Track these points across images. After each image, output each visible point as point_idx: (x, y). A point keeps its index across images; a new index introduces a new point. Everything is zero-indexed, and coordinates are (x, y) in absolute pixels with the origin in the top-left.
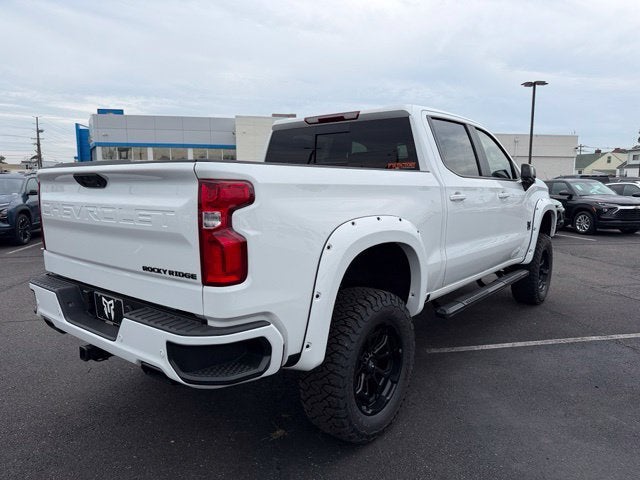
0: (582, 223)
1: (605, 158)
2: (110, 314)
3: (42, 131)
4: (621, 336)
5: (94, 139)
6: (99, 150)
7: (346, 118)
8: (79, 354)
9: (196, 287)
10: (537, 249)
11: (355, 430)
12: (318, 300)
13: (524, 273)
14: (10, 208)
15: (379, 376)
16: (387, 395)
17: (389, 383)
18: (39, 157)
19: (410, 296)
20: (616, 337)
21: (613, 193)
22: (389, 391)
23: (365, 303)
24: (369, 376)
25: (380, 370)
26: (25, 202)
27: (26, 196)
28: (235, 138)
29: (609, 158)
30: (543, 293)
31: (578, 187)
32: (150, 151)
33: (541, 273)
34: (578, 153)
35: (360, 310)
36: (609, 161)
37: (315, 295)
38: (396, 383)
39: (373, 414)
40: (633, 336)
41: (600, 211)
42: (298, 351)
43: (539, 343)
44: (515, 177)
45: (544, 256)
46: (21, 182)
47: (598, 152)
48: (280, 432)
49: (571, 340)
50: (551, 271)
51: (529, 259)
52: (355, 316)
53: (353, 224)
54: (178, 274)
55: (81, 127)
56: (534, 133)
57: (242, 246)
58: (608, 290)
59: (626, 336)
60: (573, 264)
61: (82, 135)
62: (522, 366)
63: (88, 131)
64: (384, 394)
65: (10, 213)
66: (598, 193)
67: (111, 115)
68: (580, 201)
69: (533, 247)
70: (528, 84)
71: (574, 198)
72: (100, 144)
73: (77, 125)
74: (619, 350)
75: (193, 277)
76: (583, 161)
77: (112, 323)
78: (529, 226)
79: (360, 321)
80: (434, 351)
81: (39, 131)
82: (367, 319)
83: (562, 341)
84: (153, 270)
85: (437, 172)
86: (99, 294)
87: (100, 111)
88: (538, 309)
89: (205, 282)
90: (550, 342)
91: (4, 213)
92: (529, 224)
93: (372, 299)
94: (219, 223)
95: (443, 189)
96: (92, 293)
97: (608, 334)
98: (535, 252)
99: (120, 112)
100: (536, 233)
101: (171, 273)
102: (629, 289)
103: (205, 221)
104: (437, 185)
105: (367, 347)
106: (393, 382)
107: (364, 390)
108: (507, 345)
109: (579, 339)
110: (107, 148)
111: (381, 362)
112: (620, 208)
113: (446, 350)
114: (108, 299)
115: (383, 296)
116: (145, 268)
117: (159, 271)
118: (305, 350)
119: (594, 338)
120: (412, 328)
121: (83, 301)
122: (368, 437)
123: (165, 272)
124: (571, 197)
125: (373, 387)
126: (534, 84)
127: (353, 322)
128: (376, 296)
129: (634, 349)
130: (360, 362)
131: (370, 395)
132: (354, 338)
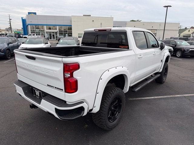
0: (179, 54)
1: (188, 30)
2: (38, 95)
3: (11, 19)
4: (186, 95)
5: (28, 22)
6: (29, 26)
7: (107, 30)
8: (29, 106)
9: (63, 93)
10: (164, 67)
11: (108, 127)
12: (98, 94)
13: (159, 75)
14: (4, 48)
15: (115, 111)
16: (117, 116)
17: (118, 113)
18: (11, 28)
19: (125, 87)
20: (185, 95)
21: (189, 44)
22: (118, 115)
23: (111, 93)
24: (112, 111)
25: (115, 109)
26: (8, 46)
27: (8, 44)
28: (71, 23)
29: (189, 30)
30: (164, 80)
31: (178, 43)
32: (45, 27)
33: (164, 74)
34: (180, 28)
35: (110, 95)
36: (189, 31)
37: (97, 93)
38: (120, 113)
39: (112, 122)
40: (190, 95)
41: (184, 51)
42: (92, 108)
43: (162, 97)
44: (158, 46)
45: (166, 69)
46: (6, 39)
47: (186, 28)
48: (86, 126)
49: (171, 96)
50: (167, 73)
51: (161, 71)
52: (109, 97)
53: (108, 71)
54: (58, 88)
55: (23, 19)
56: (166, 22)
57: (76, 82)
58: (184, 78)
59: (188, 95)
60: (174, 69)
61: (24, 21)
62: (156, 105)
63: (25, 20)
64: (116, 116)
65: (4, 50)
66: (184, 44)
67: (33, 14)
68: (178, 47)
69: (162, 67)
70: (165, 7)
71: (177, 46)
72: (29, 24)
73: (22, 18)
74: (185, 100)
75: (62, 90)
76: (181, 31)
77: (38, 98)
78: (162, 61)
79: (110, 98)
80: (131, 99)
81: (10, 20)
82: (112, 97)
83: (169, 96)
84: (50, 86)
85: (134, 50)
86: (35, 89)
87: (29, 13)
88: (162, 85)
89: (66, 92)
90: (165, 97)
91: (2, 50)
92: (162, 60)
93: (113, 91)
94: (69, 75)
95: (136, 55)
96: (32, 88)
97: (182, 94)
98: (163, 69)
99: (35, 13)
100: (163, 63)
101: (56, 88)
102: (191, 78)
103: (65, 74)
104: (134, 54)
105: (111, 104)
106: (119, 112)
107: (110, 115)
108: (152, 98)
109: (174, 96)
110: (32, 26)
111: (115, 107)
112: (191, 50)
113: (134, 99)
114: (37, 91)
115: (117, 90)
116: (48, 85)
117: (52, 87)
118: (94, 108)
119: (178, 96)
120: (125, 97)
121: (30, 90)
122: (111, 128)
123: (54, 87)
124: (176, 46)
125: (113, 114)
126: (167, 7)
127: (107, 98)
128: (115, 90)
129: (190, 100)
130: (109, 108)
131: (112, 116)
132: (108, 103)
